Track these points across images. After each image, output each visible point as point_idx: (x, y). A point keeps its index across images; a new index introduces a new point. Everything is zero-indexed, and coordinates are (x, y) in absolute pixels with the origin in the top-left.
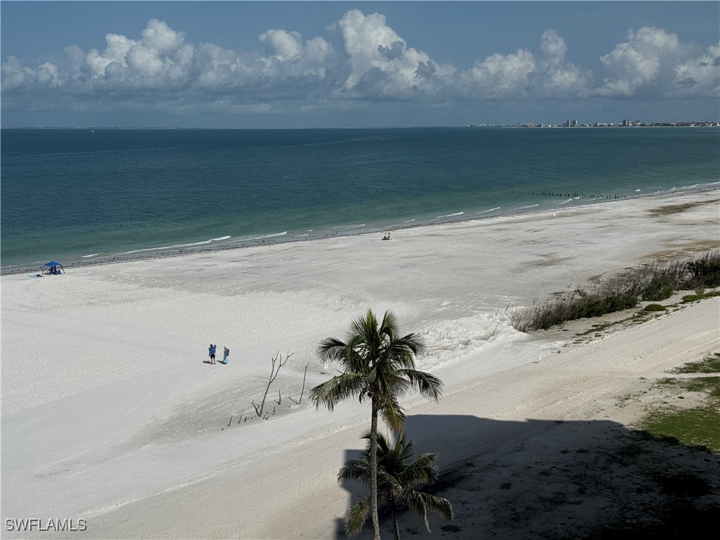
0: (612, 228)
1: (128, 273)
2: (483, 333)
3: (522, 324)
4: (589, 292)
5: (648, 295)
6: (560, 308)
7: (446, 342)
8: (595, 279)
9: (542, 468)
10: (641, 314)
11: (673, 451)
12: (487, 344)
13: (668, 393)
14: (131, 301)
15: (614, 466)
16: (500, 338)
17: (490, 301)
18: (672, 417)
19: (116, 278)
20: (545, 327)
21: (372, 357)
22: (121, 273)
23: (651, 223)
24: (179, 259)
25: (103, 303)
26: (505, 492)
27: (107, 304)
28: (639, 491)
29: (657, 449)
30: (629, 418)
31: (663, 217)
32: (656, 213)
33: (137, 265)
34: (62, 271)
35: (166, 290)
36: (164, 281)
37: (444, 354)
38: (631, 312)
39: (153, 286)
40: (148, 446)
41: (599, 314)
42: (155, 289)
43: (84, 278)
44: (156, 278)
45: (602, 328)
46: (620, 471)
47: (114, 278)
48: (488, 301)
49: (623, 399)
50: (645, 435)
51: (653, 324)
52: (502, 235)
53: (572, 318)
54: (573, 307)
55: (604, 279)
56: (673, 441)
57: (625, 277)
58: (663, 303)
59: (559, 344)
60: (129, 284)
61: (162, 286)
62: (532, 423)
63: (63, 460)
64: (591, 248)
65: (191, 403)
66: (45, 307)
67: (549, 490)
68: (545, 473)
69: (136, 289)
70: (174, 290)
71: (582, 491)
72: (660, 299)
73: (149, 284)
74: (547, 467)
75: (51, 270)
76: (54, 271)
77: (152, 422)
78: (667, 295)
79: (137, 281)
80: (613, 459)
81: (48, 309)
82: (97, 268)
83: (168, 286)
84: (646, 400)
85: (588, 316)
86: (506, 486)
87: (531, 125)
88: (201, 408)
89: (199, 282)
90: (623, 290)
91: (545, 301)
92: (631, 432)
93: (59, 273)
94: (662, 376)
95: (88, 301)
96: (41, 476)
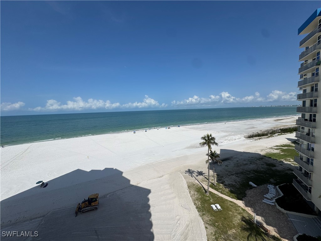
0: (266, 123)
2: (238, 138)
3: (246, 137)
4: (259, 133)
5: (271, 134)
6: (253, 135)
7: (232, 139)
8: (261, 131)
9: (244, 159)
10: (269, 137)
11: (270, 159)
12: (239, 140)
13: (271, 150)
15: (258, 160)
16: (241, 139)
17: (241, 133)
18: (271, 154)
20: (250, 138)
21: (208, 140)
23: (274, 122)
24: (195, 126)
26: (237, 162)
28: (261, 165)
29: (267, 159)
30: (262, 153)
31: (276, 121)
32: (275, 120)
37: (231, 141)
38: (267, 136)
41: (260, 136)
45: (261, 138)
46: (259, 161)
48: (240, 133)
49: (262, 150)
50: (265, 156)
51: (271, 138)
52: (245, 123)
53: (255, 137)
54: (255, 135)
55: (263, 131)
56: (270, 158)
57: (266, 131)
58: (273, 135)
59: (251, 141)
62: (244, 152)
64: (261, 126)
65: (192, 144)
66: (177, 131)
67: (245, 163)
68: (245, 160)
71: (251, 164)
72: (273, 134)
74: (245, 159)
76: (179, 127)
78: (275, 134)
80: (258, 159)
84: (266, 150)
85: (258, 136)
86: (237, 161)
87: (254, 106)
88: (194, 145)
89: (197, 129)
90: (266, 133)
91: (251, 134)
92: (262, 155)
94: (270, 147)
96: (173, 151)
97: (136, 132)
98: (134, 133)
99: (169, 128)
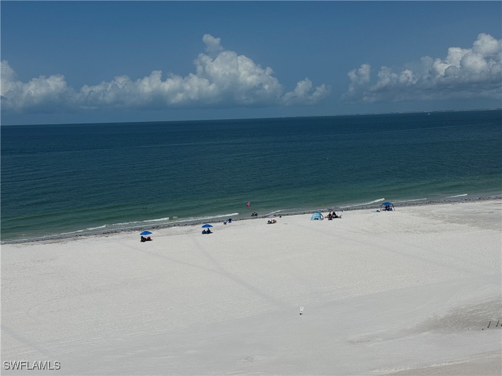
1: (437, 212)
14: (436, 231)
19: (428, 216)
22: (432, 212)
25: (416, 232)
27: (418, 232)
33: (445, 207)
34: (393, 209)
35: (462, 225)
36: (461, 219)
39: (453, 222)
40: (426, 333)
42: (454, 224)
43: (407, 214)
44: (457, 217)
47: (427, 215)
60: (437, 220)
61: (460, 222)
63: (367, 334)
65: (463, 308)
66: (377, 232)
69: (441, 224)
70: (468, 225)
73: (451, 220)
75: (386, 207)
76: (388, 208)
77: (432, 317)
79: (443, 218)
81: (379, 233)
82: (417, 208)
83: (465, 222)
88: (470, 312)
89: (490, 221)
93: (391, 210)
95: (406, 230)
96: (352, 342)
97: (154, 234)
98: (143, 240)
99: (330, 217)
